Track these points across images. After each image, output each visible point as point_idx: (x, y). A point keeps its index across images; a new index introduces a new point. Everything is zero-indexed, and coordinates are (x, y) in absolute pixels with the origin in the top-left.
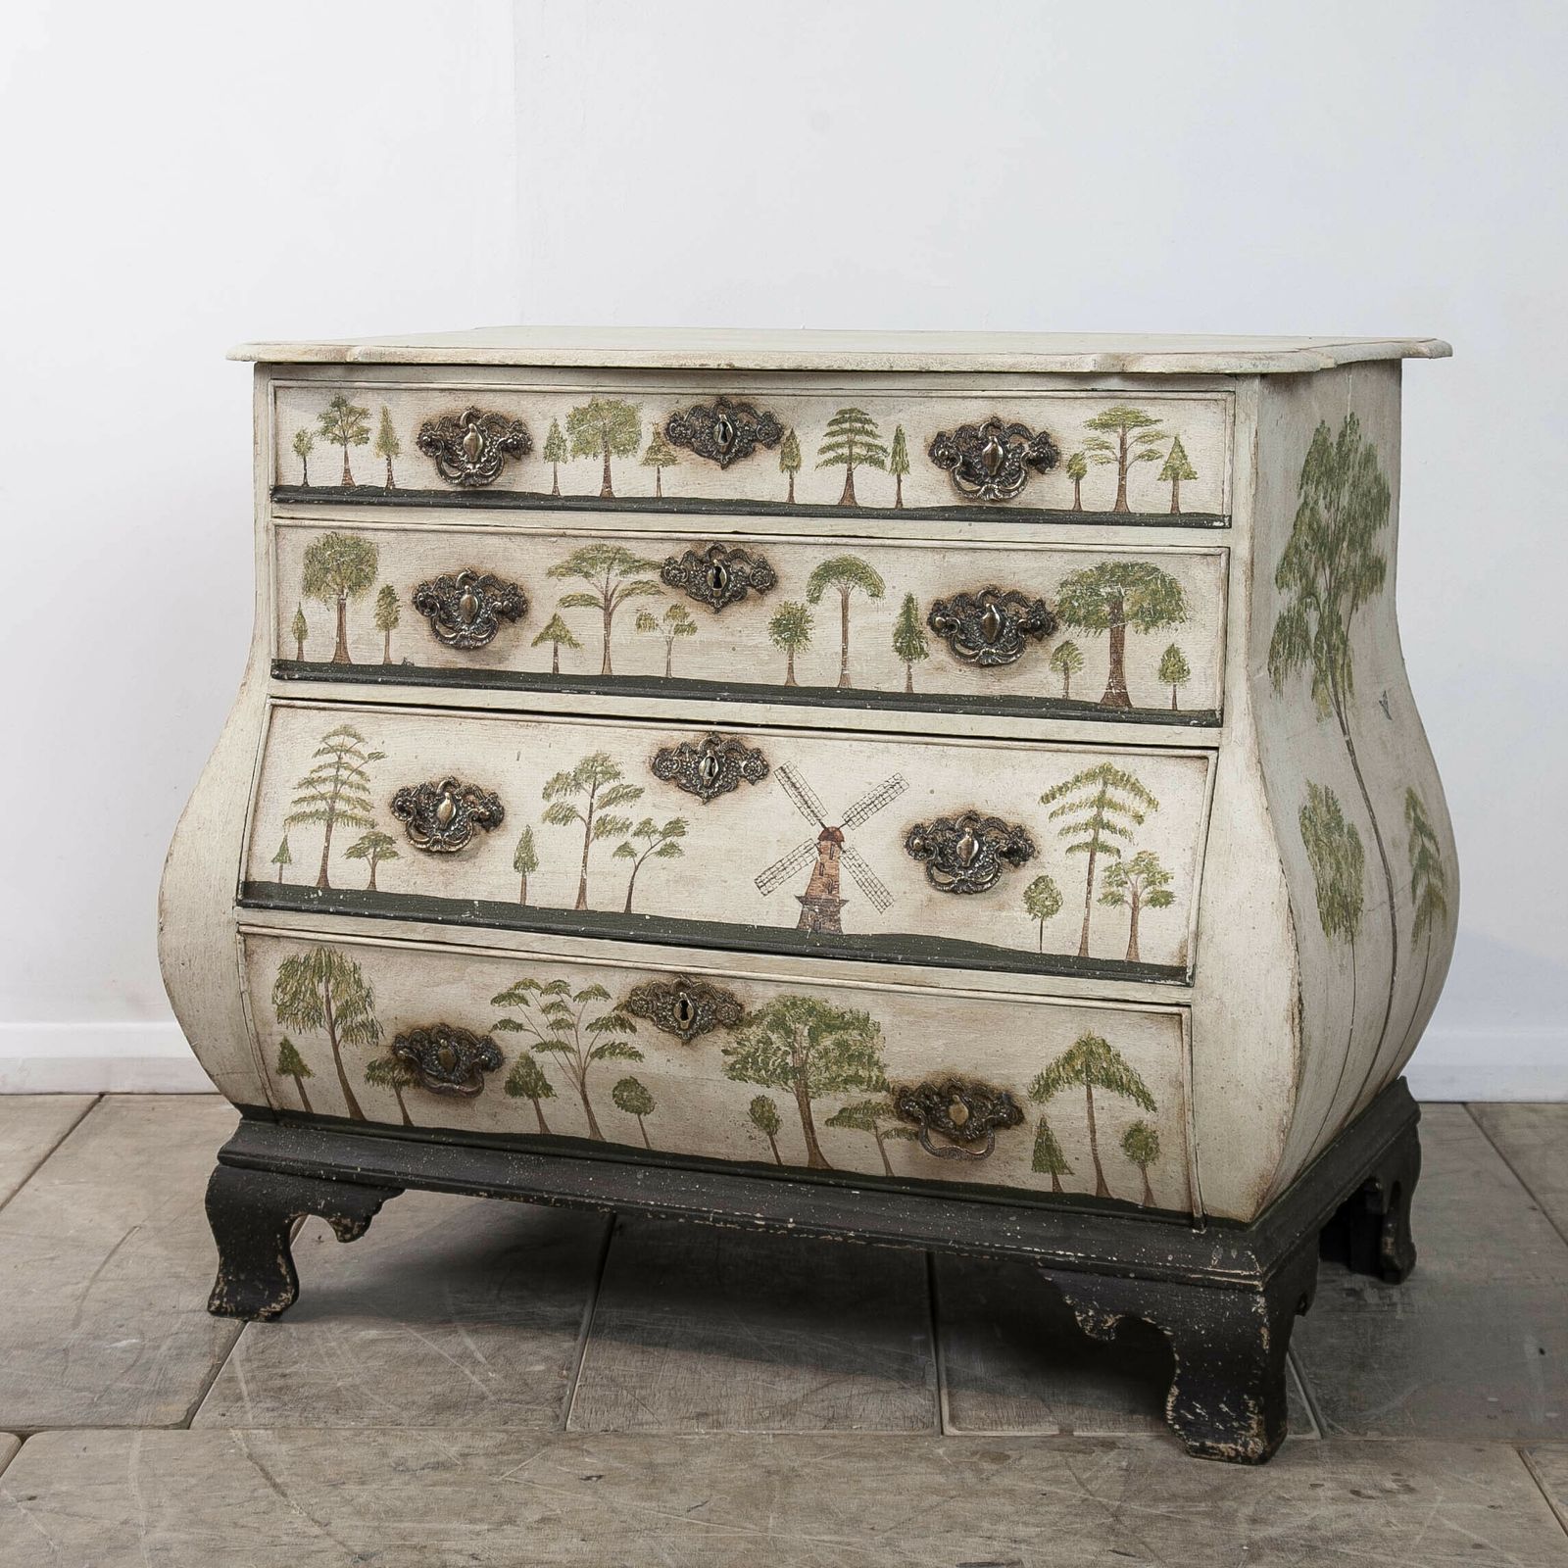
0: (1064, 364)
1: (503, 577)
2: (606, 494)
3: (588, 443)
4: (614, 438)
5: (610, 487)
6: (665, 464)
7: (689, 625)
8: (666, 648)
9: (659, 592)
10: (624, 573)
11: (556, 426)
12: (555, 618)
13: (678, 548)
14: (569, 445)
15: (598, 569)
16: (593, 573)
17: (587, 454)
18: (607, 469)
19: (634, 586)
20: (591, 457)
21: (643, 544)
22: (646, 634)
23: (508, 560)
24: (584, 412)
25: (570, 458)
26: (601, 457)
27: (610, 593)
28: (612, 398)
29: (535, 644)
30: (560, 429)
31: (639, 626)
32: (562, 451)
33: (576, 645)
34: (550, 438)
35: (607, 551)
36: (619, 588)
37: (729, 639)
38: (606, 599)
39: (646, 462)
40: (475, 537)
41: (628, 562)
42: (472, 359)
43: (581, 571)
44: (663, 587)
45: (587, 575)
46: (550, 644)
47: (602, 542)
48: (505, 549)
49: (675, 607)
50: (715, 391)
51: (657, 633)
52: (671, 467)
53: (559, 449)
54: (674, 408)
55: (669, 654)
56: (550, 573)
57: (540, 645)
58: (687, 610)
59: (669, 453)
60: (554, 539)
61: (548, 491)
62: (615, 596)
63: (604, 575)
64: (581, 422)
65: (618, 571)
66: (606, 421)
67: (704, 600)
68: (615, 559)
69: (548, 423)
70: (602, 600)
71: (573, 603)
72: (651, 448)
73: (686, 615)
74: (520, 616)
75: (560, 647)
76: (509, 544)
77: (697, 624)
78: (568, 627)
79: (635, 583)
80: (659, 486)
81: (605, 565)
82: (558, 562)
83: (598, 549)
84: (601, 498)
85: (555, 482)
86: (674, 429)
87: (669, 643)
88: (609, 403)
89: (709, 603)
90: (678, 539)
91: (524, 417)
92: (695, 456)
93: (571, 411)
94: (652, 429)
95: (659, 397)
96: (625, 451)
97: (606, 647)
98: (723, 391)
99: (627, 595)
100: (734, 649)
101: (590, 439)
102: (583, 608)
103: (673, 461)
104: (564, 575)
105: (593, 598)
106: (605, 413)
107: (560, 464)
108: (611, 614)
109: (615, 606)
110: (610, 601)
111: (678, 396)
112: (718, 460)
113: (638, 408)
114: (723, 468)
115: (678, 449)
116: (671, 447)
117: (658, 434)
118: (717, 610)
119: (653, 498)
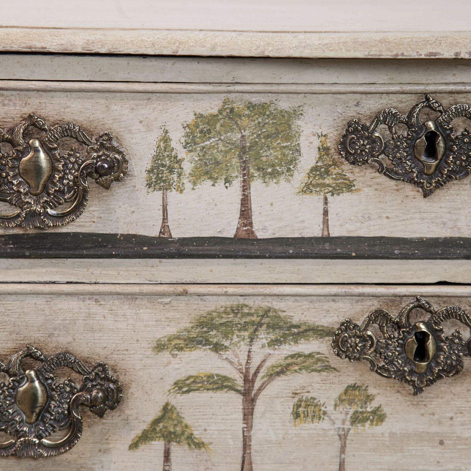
1: (85, 355)
2: (243, 235)
3: (217, 163)
4: (258, 157)
5: (251, 224)
6: (336, 190)
7: (374, 412)
8: (338, 444)
9: (328, 368)
10: (274, 343)
11: (166, 140)
12: (167, 409)
13: (358, 307)
14: (187, 167)
15: (235, 339)
16: (227, 343)
17: (215, 180)
18: (245, 201)
19: (290, 361)
20: (221, 183)
21: (305, 304)
22: (311, 425)
23: (92, 330)
24: (212, 120)
25: (188, 185)
26: (237, 184)
27: (252, 371)
28: (255, 99)
29: (134, 446)
30: (173, 144)
31: (297, 415)
32: (175, 176)
33: (199, 445)
34: (157, 158)
35: (249, 314)
36: (268, 364)
37: (434, 429)
38: (246, 380)
39: (307, 189)
40: (40, 301)
41: (280, 328)
42: (38, 45)
43: (207, 342)
44: (335, 361)
45: (217, 348)
46: (158, 445)
47: (241, 300)
48: (89, 315)
49: (354, 387)
50: (420, 88)
51: (325, 424)
52: (345, 196)
53: (171, 172)
54: (351, 113)
55: (343, 449)
56: (160, 347)
57: (142, 447)
58: (371, 391)
59: (342, 176)
60: (167, 300)
61: (154, 232)
62: (260, 375)
63: (244, 347)
64: (206, 134)
65: (264, 341)
66: (247, 133)
67: (401, 376)
68: (260, 324)
69: (154, 137)
70: (240, 382)
71: (194, 387)
72: (315, 169)
73: (369, 398)
74: (112, 408)
75: (175, 448)
76: (95, 308)
77: (386, 410)
78: (188, 421)
79: (292, 356)
80: (326, 222)
81: (246, 334)
82: (172, 330)
83: (236, 310)
84: (236, 240)
85: (165, 218)
86: (353, 143)
87: (343, 437)
88: (251, 106)
89: (407, 381)
90: (359, 295)
91: (116, 128)
92: (383, 179)
93: (190, 119)
94: (317, 143)
95: (329, 97)
96: (275, 174)
97: (246, 445)
98: (431, 88)
99: (278, 374)
100: (441, 443)
101: (220, 157)
102: (210, 393)
103: (349, 186)
104: (181, 349)
105: (226, 379)
106: (245, 122)
107: (173, 195)
108: (253, 401)
109: (260, 389)
110: (253, 381)
111: (358, 96)
112: (418, 184)
113: (296, 113)
114: (425, 196)
115: (357, 170)
116: (347, 167)
117: (327, 149)
118: (418, 390)
119: (316, 239)
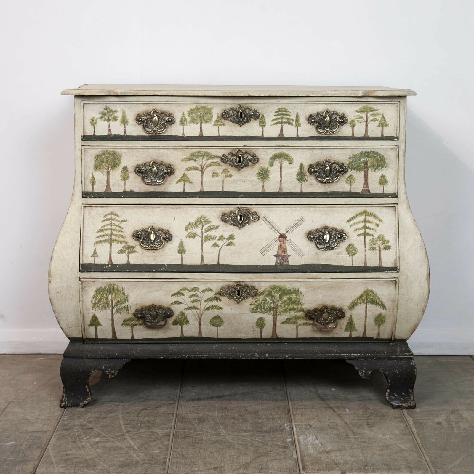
0: (351, 94)
1: (166, 162)
2: (201, 135)
3: (195, 119)
4: (204, 118)
5: (202, 133)
6: (221, 125)
7: (230, 175)
8: (222, 182)
9: (219, 165)
10: (208, 159)
11: (183, 114)
12: (184, 175)
13: (226, 151)
14: (188, 120)
15: (199, 159)
16: (197, 160)
17: (194, 123)
18: (201, 128)
19: (211, 163)
20: (196, 124)
21: (214, 150)
22: (216, 178)
23: (168, 157)
24: (193, 110)
25: (188, 124)
26: (199, 124)
27: (203, 166)
28: (203, 105)
29: (177, 183)
30: (185, 115)
31: (213, 176)
32: (186, 122)
33: (191, 183)
34: (182, 118)
35: (202, 153)
36: (206, 164)
37: (243, 178)
38: (202, 168)
39: (215, 125)
40: (156, 150)
41: (209, 156)
42: (156, 94)
43: (193, 159)
44: (221, 163)
45: (195, 161)
46: (182, 183)
47: (200, 150)
48: (167, 153)
49: (225, 169)
50: (238, 103)
51: (219, 178)
52: (223, 127)
53: (185, 121)
54: (224, 108)
55: (223, 184)
56: (183, 160)
57: (179, 183)
58: (229, 170)
59: (222, 122)
60: (184, 150)
61: (181, 135)
62: (205, 167)
63: (201, 161)
64: (192, 113)
65: (206, 159)
66: (201, 113)
67: (236, 167)
68: (204, 155)
69: (181, 114)
70: (200, 168)
71: (190, 169)
72: (216, 121)
73: (229, 172)
74: (172, 174)
75: (186, 184)
76: (168, 152)
77: (232, 174)
78: (188, 177)
79: (212, 162)
80: (219, 132)
81: (201, 157)
82: (185, 157)
83: (199, 152)
84: (199, 136)
85: (183, 132)
86: (224, 115)
87: (223, 181)
88: (202, 107)
89: (237, 168)
90: (226, 149)
91: (172, 112)
92: (231, 123)
93: (189, 110)
94: (216, 115)
95: (219, 105)
96: (207, 122)
97: (202, 183)
98: (241, 103)
99: (209, 166)
100: (245, 182)
101: (195, 118)
102: (194, 171)
103: (224, 124)
104: (187, 161)
105: (197, 168)
106: (201, 110)
107: (185, 127)
108: (203, 173)
109: (205, 170)
110: (203, 168)
111: (225, 105)
112: (239, 124)
113: (212, 108)
114: (240, 126)
115: (225, 121)
116: (223, 120)
117: (219, 116)
118: (239, 170)
119: (217, 136)
